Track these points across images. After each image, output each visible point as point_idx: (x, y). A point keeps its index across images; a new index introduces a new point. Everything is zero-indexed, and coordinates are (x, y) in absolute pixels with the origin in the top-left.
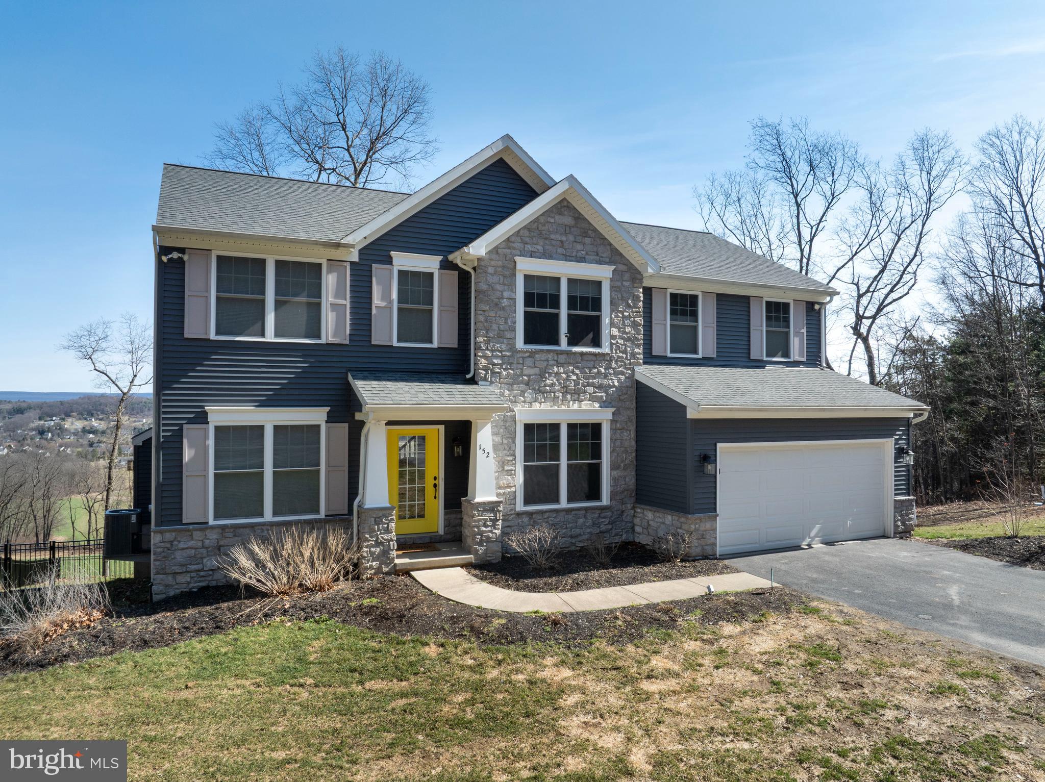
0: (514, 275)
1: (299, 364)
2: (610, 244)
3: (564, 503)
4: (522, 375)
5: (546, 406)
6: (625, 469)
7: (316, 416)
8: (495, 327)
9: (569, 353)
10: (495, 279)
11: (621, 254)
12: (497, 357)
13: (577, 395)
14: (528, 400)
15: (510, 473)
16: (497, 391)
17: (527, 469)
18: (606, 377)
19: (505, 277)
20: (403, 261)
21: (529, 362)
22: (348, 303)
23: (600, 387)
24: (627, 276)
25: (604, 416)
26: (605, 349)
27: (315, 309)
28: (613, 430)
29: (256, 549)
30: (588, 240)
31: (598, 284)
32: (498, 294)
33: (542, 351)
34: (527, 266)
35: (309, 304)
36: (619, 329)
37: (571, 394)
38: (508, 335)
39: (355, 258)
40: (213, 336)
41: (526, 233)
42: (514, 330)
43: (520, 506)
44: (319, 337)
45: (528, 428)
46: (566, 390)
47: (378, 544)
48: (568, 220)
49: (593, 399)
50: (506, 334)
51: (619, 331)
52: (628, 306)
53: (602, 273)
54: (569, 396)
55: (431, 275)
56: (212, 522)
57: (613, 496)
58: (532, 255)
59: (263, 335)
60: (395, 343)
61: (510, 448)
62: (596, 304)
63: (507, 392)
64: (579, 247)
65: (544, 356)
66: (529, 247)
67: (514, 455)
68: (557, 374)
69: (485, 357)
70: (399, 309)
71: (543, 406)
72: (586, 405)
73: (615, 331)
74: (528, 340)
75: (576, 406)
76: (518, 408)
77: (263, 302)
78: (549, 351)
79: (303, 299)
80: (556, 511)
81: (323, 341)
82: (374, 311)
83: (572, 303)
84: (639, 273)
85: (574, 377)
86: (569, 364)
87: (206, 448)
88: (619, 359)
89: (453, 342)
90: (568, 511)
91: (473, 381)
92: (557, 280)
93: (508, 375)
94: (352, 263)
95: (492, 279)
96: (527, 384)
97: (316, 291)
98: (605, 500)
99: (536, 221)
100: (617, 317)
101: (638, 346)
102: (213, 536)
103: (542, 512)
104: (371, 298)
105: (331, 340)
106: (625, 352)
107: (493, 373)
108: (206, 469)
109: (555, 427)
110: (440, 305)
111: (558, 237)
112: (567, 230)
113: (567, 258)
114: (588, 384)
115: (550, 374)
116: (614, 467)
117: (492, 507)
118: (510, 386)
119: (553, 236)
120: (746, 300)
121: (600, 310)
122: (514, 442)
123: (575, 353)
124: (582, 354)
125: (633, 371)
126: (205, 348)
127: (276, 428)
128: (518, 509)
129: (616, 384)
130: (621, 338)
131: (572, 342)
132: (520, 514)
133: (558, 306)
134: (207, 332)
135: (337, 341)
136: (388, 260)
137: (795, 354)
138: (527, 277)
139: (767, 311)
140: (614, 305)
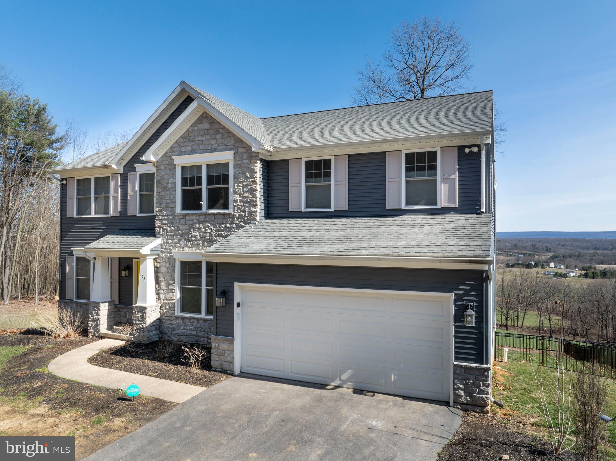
0: (175, 168)
2: (234, 135)
4: (179, 230)
5: (194, 250)
8: (164, 201)
9: (205, 214)
10: (164, 172)
11: (242, 141)
12: (165, 219)
13: (211, 242)
14: (182, 245)
15: (171, 291)
16: (165, 240)
17: (183, 290)
18: (231, 230)
19: (170, 170)
20: (139, 169)
21: (182, 221)
22: (119, 195)
23: (226, 237)
24: (245, 156)
26: (230, 210)
27: (107, 200)
30: (218, 136)
32: (166, 181)
33: (189, 214)
34: (181, 161)
35: (105, 197)
36: (240, 195)
37: (208, 242)
38: (171, 205)
39: (122, 171)
41: (182, 140)
42: (174, 203)
43: (178, 313)
44: (109, 213)
45: (183, 264)
46: (204, 239)
47: (94, 320)
48: (206, 126)
50: (169, 206)
51: (240, 197)
52: (247, 177)
53: (229, 157)
54: (206, 244)
55: (153, 174)
56: (75, 300)
58: (185, 153)
59: (90, 214)
60: (138, 214)
61: (172, 276)
62: (225, 179)
63: (171, 241)
64: (213, 142)
65: (191, 218)
66: (183, 149)
67: (174, 280)
68: (199, 229)
69: (159, 220)
70: (140, 195)
71: (190, 250)
73: (237, 197)
74: (183, 207)
75: (210, 251)
76: (176, 251)
77: (90, 198)
78: (194, 214)
79: (103, 195)
80: (198, 320)
81: (110, 215)
82: (129, 198)
83: (210, 180)
84: (257, 153)
85: (209, 231)
86: (207, 221)
87: (73, 267)
88: (240, 217)
90: (205, 320)
91: (155, 235)
92: (200, 167)
93: (171, 230)
94: (121, 174)
95: (162, 173)
96: (182, 236)
97: (107, 191)
100: (238, 186)
101: (254, 206)
103: (190, 318)
104: (127, 191)
106: (244, 211)
107: (163, 229)
109: (199, 264)
111: (200, 138)
113: (205, 151)
114: (219, 235)
115: (194, 229)
118: (172, 237)
119: (197, 139)
121: (227, 182)
122: (174, 272)
123: (210, 214)
124: (213, 214)
126: (73, 221)
128: (176, 314)
130: (241, 201)
131: (210, 207)
132: (177, 318)
133: (200, 184)
134: (73, 215)
135: (115, 215)
136: (134, 170)
137: (443, 201)
138: (183, 168)
139: (407, 162)
140: (236, 178)
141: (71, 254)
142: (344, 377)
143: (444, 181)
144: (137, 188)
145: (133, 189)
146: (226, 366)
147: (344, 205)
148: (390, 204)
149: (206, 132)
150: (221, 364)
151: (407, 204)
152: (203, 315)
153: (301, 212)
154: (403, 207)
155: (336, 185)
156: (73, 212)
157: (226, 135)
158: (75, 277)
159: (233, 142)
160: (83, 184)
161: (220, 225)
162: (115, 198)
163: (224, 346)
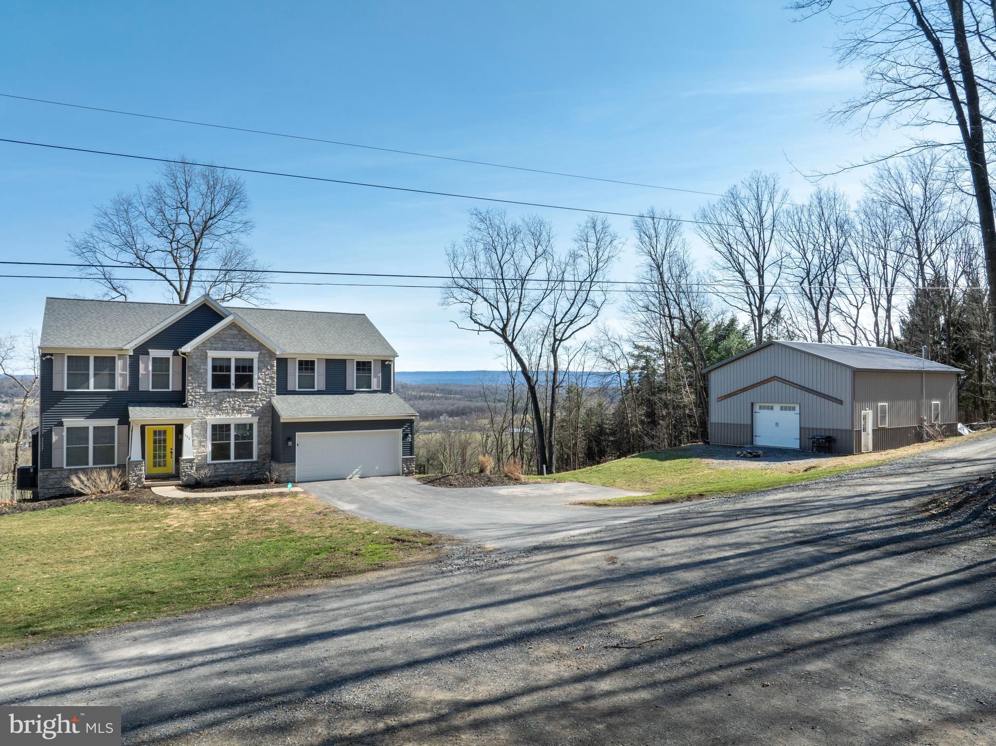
0: (206, 358)
1: (106, 400)
2: (258, 341)
3: (232, 460)
4: (210, 402)
6: (266, 444)
7: (113, 422)
8: (197, 381)
9: (235, 392)
10: (196, 361)
11: (264, 346)
12: (198, 395)
13: (239, 411)
14: (214, 413)
15: (204, 446)
16: (198, 410)
17: (213, 445)
18: (255, 402)
19: (202, 359)
20: (154, 353)
21: (214, 396)
22: (128, 373)
23: (252, 407)
24: (267, 355)
25: (255, 420)
26: (255, 389)
27: (113, 376)
28: (259, 427)
29: (81, 476)
30: (245, 340)
31: (252, 360)
32: (198, 367)
33: (219, 391)
34: (212, 354)
35: (110, 374)
36: (263, 380)
37: (237, 411)
39: (132, 354)
40: (66, 390)
41: (213, 339)
42: (206, 383)
43: (209, 461)
44: (114, 388)
45: (214, 427)
46: (233, 409)
47: (136, 476)
48: (235, 332)
49: (248, 412)
50: (202, 385)
52: (268, 369)
53: (254, 355)
55: (169, 359)
56: (65, 467)
57: (259, 456)
58: (216, 349)
59: (88, 388)
60: (151, 390)
61: (204, 435)
62: (251, 369)
63: (203, 411)
64: (241, 344)
65: (222, 394)
66: (214, 345)
67: (206, 438)
68: (229, 402)
69: (191, 395)
70: (153, 375)
71: (221, 417)
72: (244, 416)
73: (260, 381)
74: (214, 387)
75: (239, 416)
76: (208, 417)
77: (88, 374)
78: (224, 392)
79: (107, 372)
80: (228, 463)
81: (116, 390)
82: (140, 376)
83: (237, 369)
84: (274, 353)
85: (238, 403)
86: (236, 397)
87: (62, 437)
88: (263, 394)
89: (180, 388)
90: (234, 463)
91: (186, 406)
92: (230, 359)
93: (203, 403)
94: (130, 356)
95: (194, 361)
96: (213, 406)
97: (113, 369)
98: (255, 458)
99: (218, 333)
100: (261, 374)
101: (274, 387)
102: (66, 473)
103: (221, 464)
104: (139, 370)
105: (120, 389)
106: (266, 390)
107: (195, 402)
108: (62, 445)
109: (228, 426)
110: (173, 372)
111: (230, 340)
112: (234, 336)
113: (234, 349)
114: (246, 406)
115: (225, 402)
116: (259, 443)
117: (191, 461)
118: (204, 408)
119: (227, 340)
120: (344, 362)
121: (252, 371)
122: (206, 432)
123: (238, 392)
124: (242, 392)
125: (271, 399)
126: (62, 395)
127: (94, 428)
128: (208, 462)
129: (261, 405)
130: (263, 384)
131: (237, 387)
132: (209, 465)
133: (230, 371)
135: (122, 390)
136: (148, 354)
137: (374, 387)
138: (213, 359)
139: (357, 366)
140: (260, 369)
141: (60, 424)
142: (354, 473)
143: (375, 377)
144: (150, 368)
145: (146, 369)
146: (291, 479)
147: (323, 388)
148: (348, 388)
150: (288, 479)
151: (357, 388)
153: (295, 391)
154: (355, 389)
155: (318, 375)
156: (62, 386)
157: (251, 340)
158: (65, 446)
159: (257, 346)
160: (77, 361)
161: (247, 399)
162: (124, 375)
163: (289, 468)
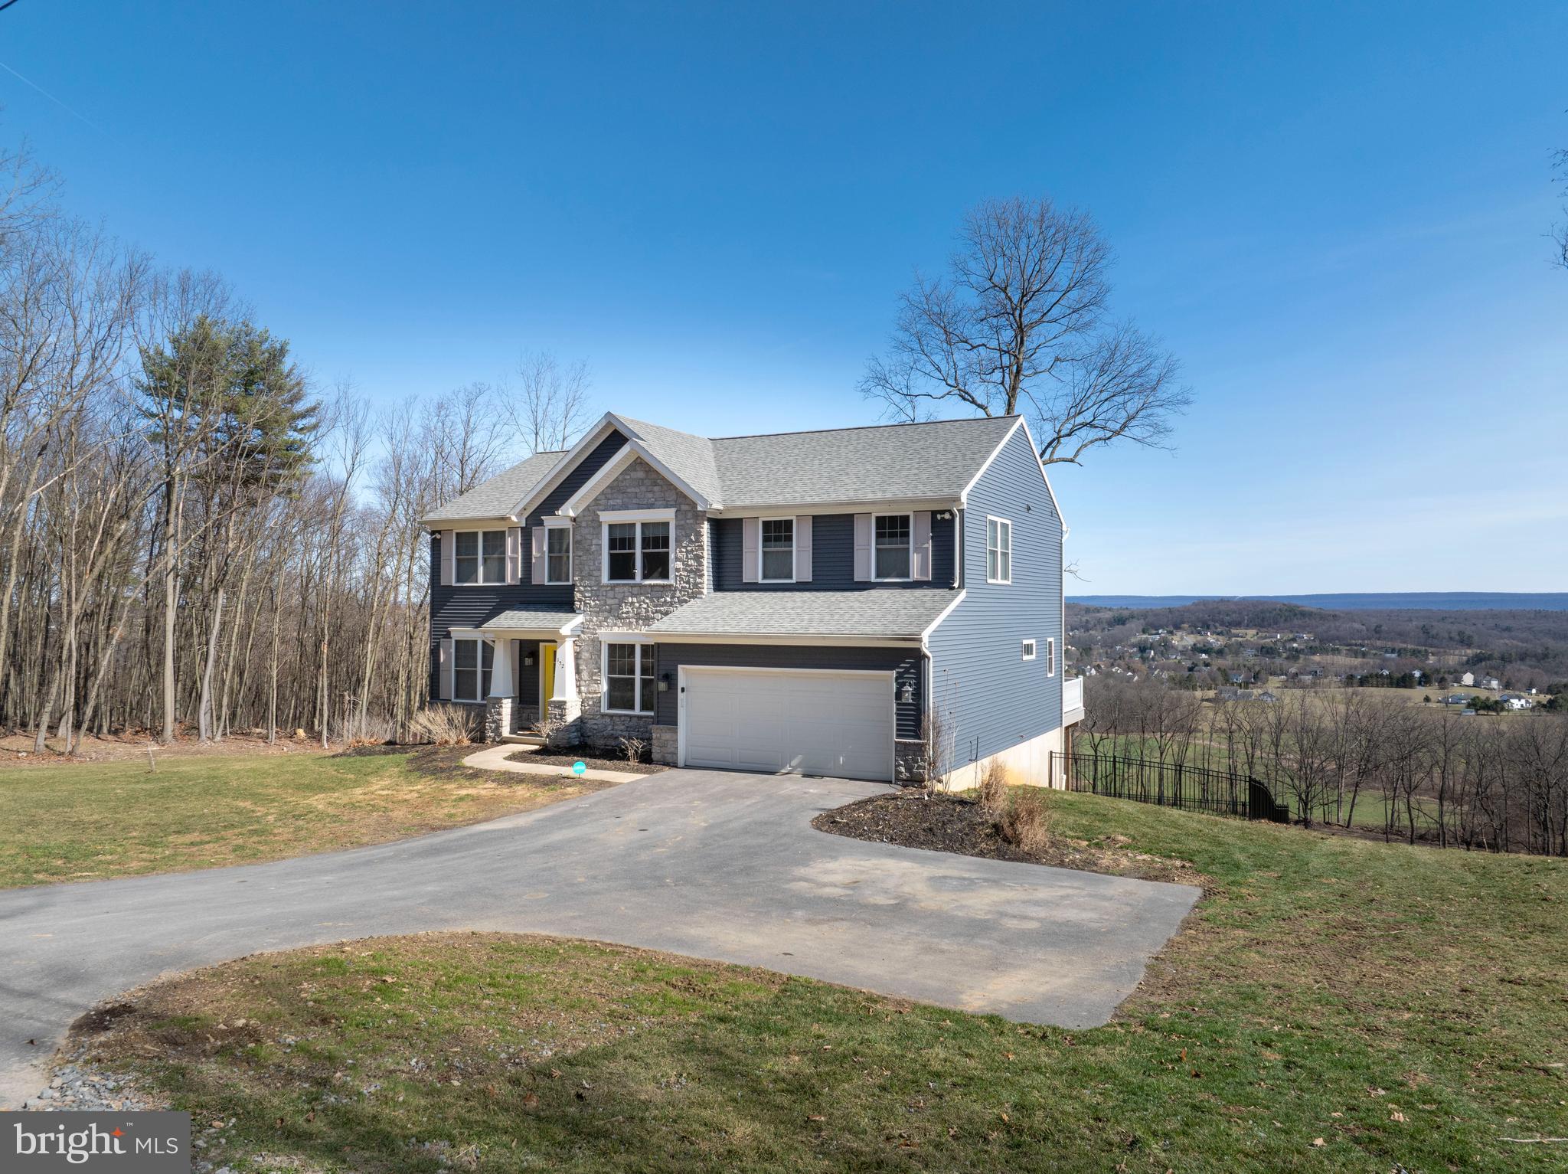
0: (600, 526)
2: (676, 489)
4: (605, 604)
5: (624, 630)
8: (586, 568)
9: (640, 586)
10: (587, 531)
11: (685, 497)
12: (587, 591)
13: (647, 620)
14: (610, 624)
15: (596, 682)
16: (588, 618)
17: (612, 682)
18: (672, 605)
19: (594, 528)
20: (550, 522)
21: (611, 594)
22: (519, 557)
24: (690, 515)
26: (671, 581)
27: (502, 562)
30: (656, 489)
32: (589, 542)
33: (618, 585)
34: (608, 517)
35: (499, 558)
36: (683, 562)
37: (643, 620)
39: (523, 524)
40: (454, 583)
41: (609, 491)
42: (600, 570)
43: (604, 709)
44: (505, 581)
45: (612, 649)
46: (638, 616)
47: (494, 721)
48: (640, 474)
50: (593, 574)
51: (683, 564)
53: (667, 515)
54: (641, 622)
56: (453, 700)
58: (613, 508)
59: (477, 581)
60: (546, 583)
61: (597, 663)
62: (666, 544)
63: (595, 619)
64: (650, 495)
65: (621, 589)
66: (611, 502)
67: (599, 668)
68: (632, 603)
69: (579, 591)
70: (549, 558)
71: (621, 630)
73: (679, 565)
74: (611, 576)
75: (646, 630)
76: (602, 631)
77: (477, 560)
78: (626, 585)
79: (495, 556)
80: (631, 717)
81: (506, 584)
82: (534, 560)
83: (646, 543)
85: (645, 606)
86: (641, 594)
87: (450, 654)
88: (683, 589)
90: (639, 717)
91: (574, 610)
92: (633, 526)
93: (596, 604)
94: (521, 528)
95: (584, 531)
96: (610, 612)
97: (503, 550)
99: (616, 480)
100: (681, 552)
101: (705, 576)
103: (620, 716)
104: (531, 551)
105: (510, 583)
106: (688, 582)
107: (585, 604)
108: (451, 667)
109: (632, 647)
111: (633, 490)
113: (640, 507)
114: (657, 612)
115: (626, 604)
118: (597, 614)
119: (629, 490)
120: (848, 520)
122: (600, 658)
123: (645, 586)
124: (650, 585)
126: (451, 591)
127: (483, 642)
128: (602, 711)
130: (684, 570)
132: (603, 715)
133: (632, 546)
134: (451, 581)
135: (513, 583)
136: (541, 523)
137: (915, 574)
138: (611, 526)
139: (878, 527)
140: (678, 541)
141: (448, 635)
142: (794, 763)
143: (916, 550)
144: (546, 548)
145: (540, 549)
146: (669, 758)
147: (808, 576)
148: (858, 577)
149: (640, 482)
150: (663, 757)
151: (878, 576)
152: (637, 711)
153: (756, 584)
154: (873, 579)
155: (798, 551)
156: (449, 577)
157: (665, 487)
158: (453, 668)
159: (674, 497)
160: (466, 541)
161: (658, 598)
162: (514, 560)
163: (667, 736)
